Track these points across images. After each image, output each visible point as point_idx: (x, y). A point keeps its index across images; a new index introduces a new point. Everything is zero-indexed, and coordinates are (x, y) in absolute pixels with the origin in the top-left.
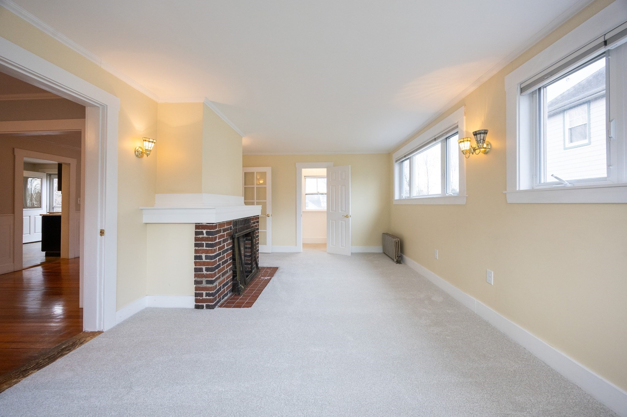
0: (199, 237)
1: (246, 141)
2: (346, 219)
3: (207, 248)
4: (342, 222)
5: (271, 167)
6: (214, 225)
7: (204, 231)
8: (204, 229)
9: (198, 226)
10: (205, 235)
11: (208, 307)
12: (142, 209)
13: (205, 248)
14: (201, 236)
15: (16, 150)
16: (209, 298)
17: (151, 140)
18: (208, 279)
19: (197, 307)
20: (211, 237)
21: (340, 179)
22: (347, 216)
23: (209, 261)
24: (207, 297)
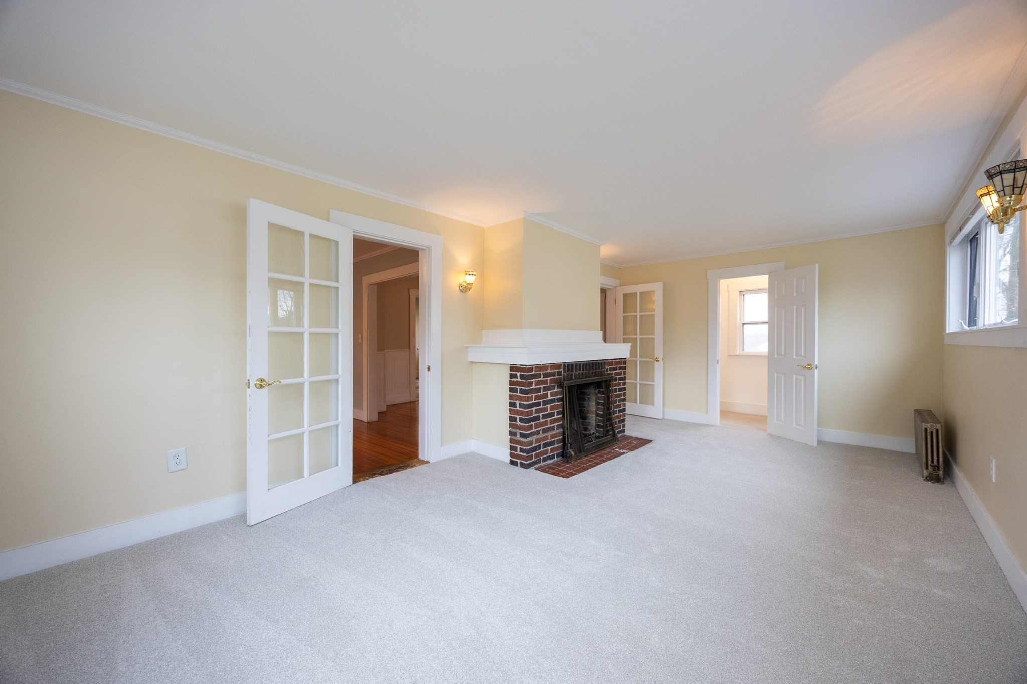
0: (514, 381)
1: (607, 250)
2: (807, 372)
3: (521, 395)
4: (798, 378)
5: (662, 283)
6: (527, 367)
7: (518, 374)
8: (518, 372)
9: (513, 368)
10: (519, 379)
11: (522, 465)
12: (467, 347)
13: (518, 394)
14: (515, 380)
15: (410, 289)
16: (522, 454)
17: (471, 273)
18: (522, 432)
19: (513, 463)
20: (524, 381)
21: (795, 294)
22: (809, 367)
23: (522, 410)
24: (521, 454)
